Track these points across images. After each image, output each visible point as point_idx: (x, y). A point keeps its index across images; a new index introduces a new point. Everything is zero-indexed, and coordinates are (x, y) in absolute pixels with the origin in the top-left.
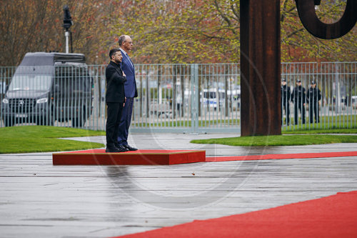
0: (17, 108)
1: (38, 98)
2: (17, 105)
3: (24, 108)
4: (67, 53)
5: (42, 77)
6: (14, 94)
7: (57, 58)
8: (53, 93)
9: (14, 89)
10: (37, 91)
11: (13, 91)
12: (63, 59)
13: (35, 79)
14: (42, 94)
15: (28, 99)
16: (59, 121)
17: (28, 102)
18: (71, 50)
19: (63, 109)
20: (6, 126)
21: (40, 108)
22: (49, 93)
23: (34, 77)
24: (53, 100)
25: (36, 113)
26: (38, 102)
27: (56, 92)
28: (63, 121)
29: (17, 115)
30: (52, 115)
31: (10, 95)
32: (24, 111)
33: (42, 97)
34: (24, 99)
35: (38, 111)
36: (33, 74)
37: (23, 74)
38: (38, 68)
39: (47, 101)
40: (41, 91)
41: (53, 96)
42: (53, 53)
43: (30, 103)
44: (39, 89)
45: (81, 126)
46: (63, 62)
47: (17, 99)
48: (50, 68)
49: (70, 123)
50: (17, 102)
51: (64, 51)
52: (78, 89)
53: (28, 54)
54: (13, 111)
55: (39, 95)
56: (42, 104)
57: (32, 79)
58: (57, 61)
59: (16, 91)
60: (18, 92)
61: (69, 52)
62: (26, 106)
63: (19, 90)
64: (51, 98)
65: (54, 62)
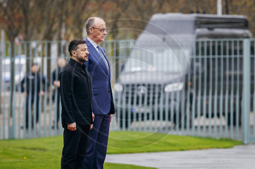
0: (132, 98)
1: (170, 83)
2: (133, 93)
3: (148, 98)
4: (220, 14)
6: (133, 77)
7: (199, 23)
8: (192, 75)
10: (168, 73)
11: (131, 73)
12: (211, 23)
13: (165, 54)
14: (176, 76)
15: (154, 85)
16: (207, 117)
18: (226, 10)
20: (121, 126)
21: (172, 98)
22: (187, 76)
23: (162, 51)
24: (192, 87)
25: (167, 106)
26: (168, 89)
27: (197, 73)
29: (137, 109)
30: (191, 109)
31: (125, 78)
32: (148, 103)
33: (175, 81)
34: (149, 85)
38: (170, 37)
39: (181, 86)
40: (173, 73)
41: (192, 81)
42: (194, 15)
43: (155, 90)
44: (170, 69)
46: (209, 29)
47: (133, 85)
50: (133, 89)
51: (216, 13)
52: (235, 69)
53: (156, 17)
54: (132, 103)
55: (171, 77)
56: (175, 93)
57: (160, 55)
58: (199, 27)
59: (135, 72)
60: (138, 74)
61: (223, 13)
62: (151, 96)
63: (141, 71)
64: (189, 83)
65: (195, 29)
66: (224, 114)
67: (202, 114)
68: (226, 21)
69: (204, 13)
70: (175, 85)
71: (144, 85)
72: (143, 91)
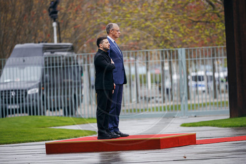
1: (29, 89)
3: (16, 99)
4: (56, 43)
5: (32, 68)
6: (5, 86)
7: (46, 49)
9: (5, 81)
10: (28, 82)
11: (4, 83)
12: (52, 49)
13: (25, 70)
14: (33, 84)
15: (19, 90)
16: (51, 110)
17: (19, 93)
18: (60, 40)
19: (54, 99)
22: (40, 84)
23: (24, 68)
24: (43, 90)
25: (28, 104)
26: (29, 92)
27: (47, 81)
28: (54, 110)
29: (10, 107)
30: (44, 105)
32: (16, 102)
33: (33, 87)
34: (16, 91)
35: (29, 102)
36: (23, 65)
37: (13, 65)
38: (27, 59)
39: (37, 91)
40: (31, 82)
41: (43, 86)
42: (41, 44)
43: (21, 94)
44: (29, 79)
45: (72, 114)
46: (52, 52)
47: (9, 91)
48: (40, 59)
49: (61, 112)
50: (9, 94)
51: (53, 41)
52: (67, 78)
53: (18, 46)
54: (5, 103)
55: (30, 85)
56: (33, 95)
57: (22, 71)
58: (45, 52)
59: (7, 83)
60: (9, 84)
61: (58, 42)
62: (17, 97)
63: (10, 82)
64: (42, 88)
65: (43, 53)
69: (46, 42)
70: (33, 90)
71: (12, 91)
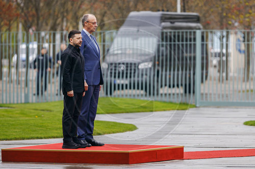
0: (115, 73)
2: (115, 70)
3: (127, 73)
4: (179, 12)
5: (147, 39)
6: (115, 58)
7: (164, 19)
8: (159, 56)
9: (116, 52)
10: (141, 55)
11: (114, 55)
12: (172, 19)
13: (139, 41)
14: (147, 57)
15: (131, 64)
17: (131, 67)
18: (184, 9)
20: (107, 94)
21: (144, 73)
22: (155, 57)
23: (137, 39)
24: (158, 65)
25: (140, 79)
26: (141, 66)
27: (163, 55)
29: (118, 81)
30: (158, 81)
31: (110, 59)
32: (127, 77)
34: (127, 64)
36: (135, 36)
37: (126, 35)
38: (142, 30)
39: (150, 65)
40: (145, 55)
41: (158, 60)
42: (161, 13)
44: (143, 52)
46: (171, 23)
47: (115, 64)
48: (158, 27)
51: (176, 11)
52: (190, 52)
53: (132, 14)
54: (115, 77)
55: (143, 58)
56: (146, 69)
57: (135, 41)
58: (164, 22)
59: (117, 54)
60: (120, 56)
61: (181, 11)
62: (129, 72)
63: (121, 54)
64: (157, 63)
65: (161, 22)
66: (182, 85)
67: (166, 85)
68: (184, 17)
69: (168, 11)
70: (146, 64)
71: (123, 64)
72: (123, 68)
